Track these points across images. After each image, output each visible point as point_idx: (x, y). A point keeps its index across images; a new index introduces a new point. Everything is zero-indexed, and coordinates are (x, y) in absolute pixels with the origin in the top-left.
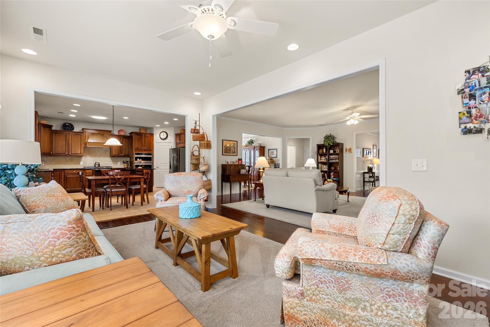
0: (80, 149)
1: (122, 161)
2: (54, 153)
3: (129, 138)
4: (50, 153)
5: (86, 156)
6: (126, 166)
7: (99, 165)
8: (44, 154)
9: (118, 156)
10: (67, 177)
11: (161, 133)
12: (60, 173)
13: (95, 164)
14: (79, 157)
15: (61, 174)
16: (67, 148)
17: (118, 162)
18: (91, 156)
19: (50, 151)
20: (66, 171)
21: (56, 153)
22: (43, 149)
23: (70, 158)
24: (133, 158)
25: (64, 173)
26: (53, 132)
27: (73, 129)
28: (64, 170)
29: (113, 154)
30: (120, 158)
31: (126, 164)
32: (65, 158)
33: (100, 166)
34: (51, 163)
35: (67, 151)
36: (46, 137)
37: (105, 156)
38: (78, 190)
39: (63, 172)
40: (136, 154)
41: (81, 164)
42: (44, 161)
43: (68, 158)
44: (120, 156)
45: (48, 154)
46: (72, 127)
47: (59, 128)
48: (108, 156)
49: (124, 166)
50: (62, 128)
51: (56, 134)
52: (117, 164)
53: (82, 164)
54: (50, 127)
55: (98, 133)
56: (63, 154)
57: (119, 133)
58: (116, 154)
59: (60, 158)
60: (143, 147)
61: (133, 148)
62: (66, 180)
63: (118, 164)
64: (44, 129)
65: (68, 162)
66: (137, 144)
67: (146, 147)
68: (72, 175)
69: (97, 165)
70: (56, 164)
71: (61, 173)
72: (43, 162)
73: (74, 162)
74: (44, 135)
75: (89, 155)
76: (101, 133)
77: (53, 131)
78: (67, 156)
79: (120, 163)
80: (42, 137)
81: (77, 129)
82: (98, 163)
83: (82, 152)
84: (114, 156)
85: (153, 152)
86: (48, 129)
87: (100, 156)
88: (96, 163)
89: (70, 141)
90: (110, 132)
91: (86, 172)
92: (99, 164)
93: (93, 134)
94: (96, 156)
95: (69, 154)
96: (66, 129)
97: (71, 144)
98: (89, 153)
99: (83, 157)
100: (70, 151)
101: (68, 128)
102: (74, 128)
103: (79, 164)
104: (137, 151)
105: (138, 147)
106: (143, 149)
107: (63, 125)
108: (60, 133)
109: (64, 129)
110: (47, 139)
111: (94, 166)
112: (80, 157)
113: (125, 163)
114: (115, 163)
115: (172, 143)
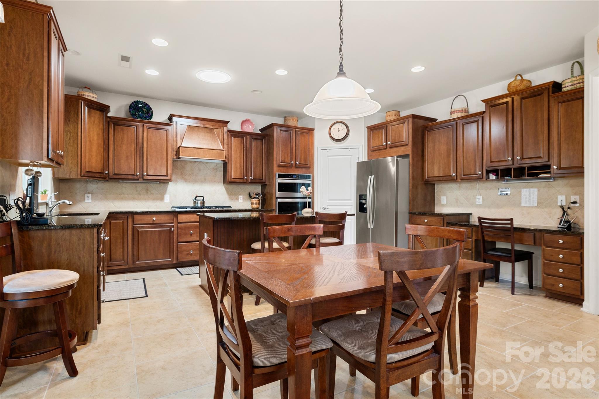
0: (166, 163)
1: (247, 192)
2: (111, 174)
3: (262, 140)
4: (102, 173)
5: (176, 181)
6: (256, 204)
7: (203, 202)
8: (90, 174)
9: (241, 181)
10: (138, 231)
11: (334, 127)
12: (123, 223)
13: (195, 199)
14: (162, 184)
15: (126, 224)
16: (138, 161)
17: (240, 196)
18: (186, 181)
19: (104, 170)
20: (137, 217)
21: (115, 174)
22: (89, 161)
23: (144, 186)
24: (274, 186)
25: (133, 221)
26: (109, 122)
27: (151, 116)
28: (133, 214)
29: (231, 177)
30: (242, 187)
31: (255, 201)
32: (135, 185)
33: (206, 205)
34: (106, 198)
35: (138, 170)
36: (95, 133)
37: (213, 181)
38: (163, 263)
39: (130, 221)
40: (280, 176)
41: (165, 200)
42: (92, 194)
43: (141, 186)
44: (245, 181)
45: (98, 175)
46: (148, 113)
47: (122, 115)
48: (219, 182)
49: (252, 204)
50: (129, 113)
51: (116, 127)
52: (237, 199)
53: (168, 201)
54: (104, 109)
55: (202, 126)
56: (130, 177)
57: (242, 128)
58: (238, 176)
59: (125, 185)
60: (294, 159)
61: (275, 163)
62: (136, 239)
63: (240, 201)
64: (89, 112)
65: (139, 194)
66: (282, 151)
67: (300, 161)
68: (149, 228)
69: (199, 202)
70: (115, 199)
71: (126, 221)
72: (90, 195)
73: (153, 194)
74: (89, 128)
75: (182, 178)
76: (208, 126)
77: (109, 119)
78: (138, 179)
79: (242, 196)
80: (85, 132)
81: (159, 116)
82: (202, 198)
83: (169, 172)
84: (233, 180)
85: (313, 172)
86: (98, 112)
87: (204, 181)
88: (196, 197)
89: (145, 145)
90: (225, 124)
91: (179, 221)
92: (203, 200)
93: (191, 128)
94: (195, 181)
95: (143, 175)
96: (135, 115)
97: (147, 151)
98: (182, 174)
99: (170, 184)
100: (145, 169)
101: (140, 113)
102: (152, 113)
103: (162, 199)
104: (281, 169)
105: (283, 159)
106: (294, 165)
107: (131, 106)
108: (124, 125)
109: (133, 115)
110: (96, 138)
111: (192, 205)
112: (164, 183)
113: (255, 198)
114: (233, 196)
115: (360, 148)
